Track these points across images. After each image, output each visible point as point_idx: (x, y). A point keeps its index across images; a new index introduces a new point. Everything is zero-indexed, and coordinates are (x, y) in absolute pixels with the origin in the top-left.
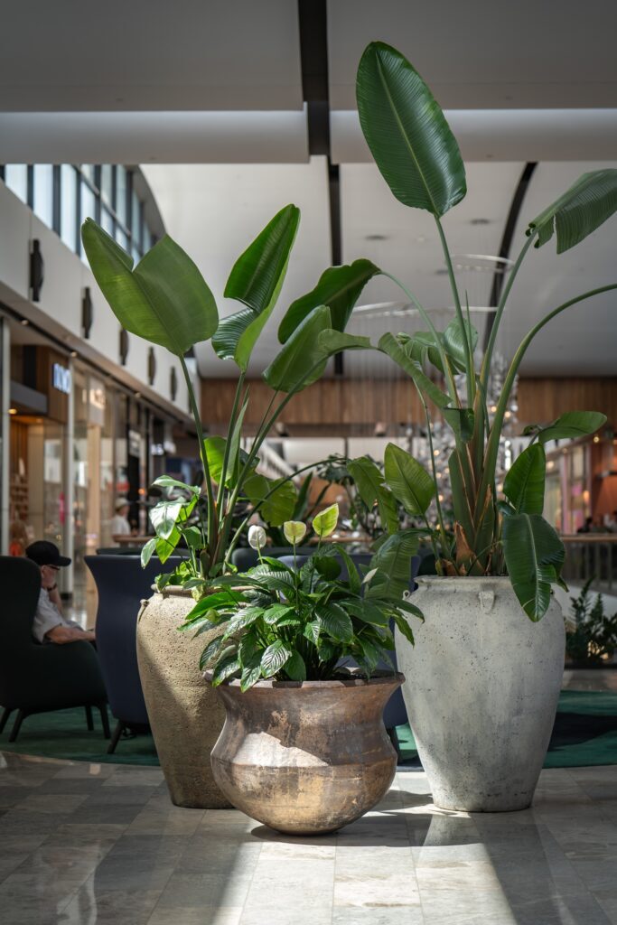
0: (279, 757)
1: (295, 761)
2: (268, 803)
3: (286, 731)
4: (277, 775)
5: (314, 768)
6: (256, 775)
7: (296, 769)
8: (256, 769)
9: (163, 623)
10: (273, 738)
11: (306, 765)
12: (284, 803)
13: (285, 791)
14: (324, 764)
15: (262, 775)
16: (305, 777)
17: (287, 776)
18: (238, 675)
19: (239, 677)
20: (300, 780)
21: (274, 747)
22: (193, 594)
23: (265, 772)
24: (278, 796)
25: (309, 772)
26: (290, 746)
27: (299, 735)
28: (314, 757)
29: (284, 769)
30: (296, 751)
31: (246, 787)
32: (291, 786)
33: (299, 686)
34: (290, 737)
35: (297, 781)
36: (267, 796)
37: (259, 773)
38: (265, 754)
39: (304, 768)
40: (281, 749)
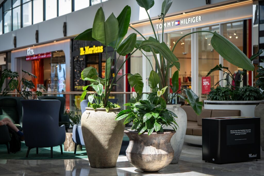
0: (157, 152)
1: (161, 153)
2: (153, 164)
3: (157, 145)
4: (157, 157)
5: (165, 154)
6: (151, 157)
7: (161, 155)
8: (151, 155)
9: (98, 118)
10: (154, 147)
11: (163, 153)
12: (157, 164)
13: (158, 160)
14: (167, 153)
15: (153, 157)
16: (164, 157)
17: (159, 157)
18: (146, 131)
19: (147, 132)
20: (162, 157)
21: (155, 149)
22: (106, 110)
23: (154, 156)
24: (156, 162)
25: (164, 155)
26: (159, 149)
27: (160, 146)
28: (165, 152)
29: (159, 155)
30: (160, 150)
31: (147, 160)
32: (160, 159)
33: (163, 133)
34: (158, 146)
35: (161, 158)
36: (153, 162)
37: (152, 156)
38: (153, 151)
39: (163, 154)
40: (157, 150)
